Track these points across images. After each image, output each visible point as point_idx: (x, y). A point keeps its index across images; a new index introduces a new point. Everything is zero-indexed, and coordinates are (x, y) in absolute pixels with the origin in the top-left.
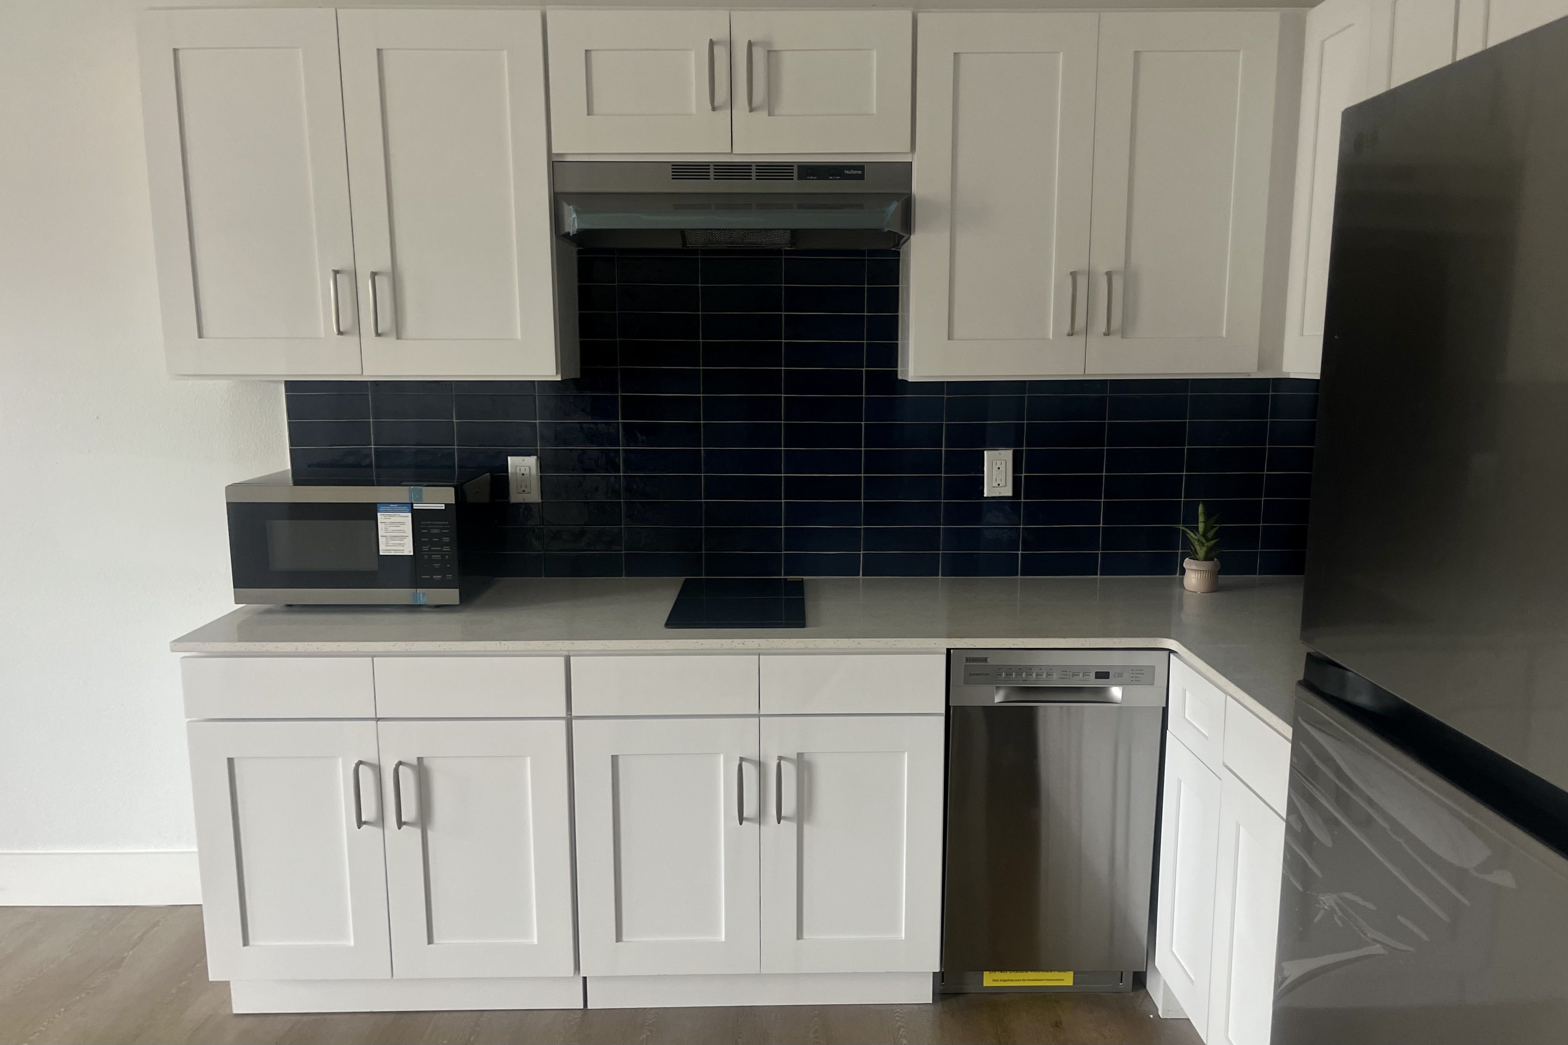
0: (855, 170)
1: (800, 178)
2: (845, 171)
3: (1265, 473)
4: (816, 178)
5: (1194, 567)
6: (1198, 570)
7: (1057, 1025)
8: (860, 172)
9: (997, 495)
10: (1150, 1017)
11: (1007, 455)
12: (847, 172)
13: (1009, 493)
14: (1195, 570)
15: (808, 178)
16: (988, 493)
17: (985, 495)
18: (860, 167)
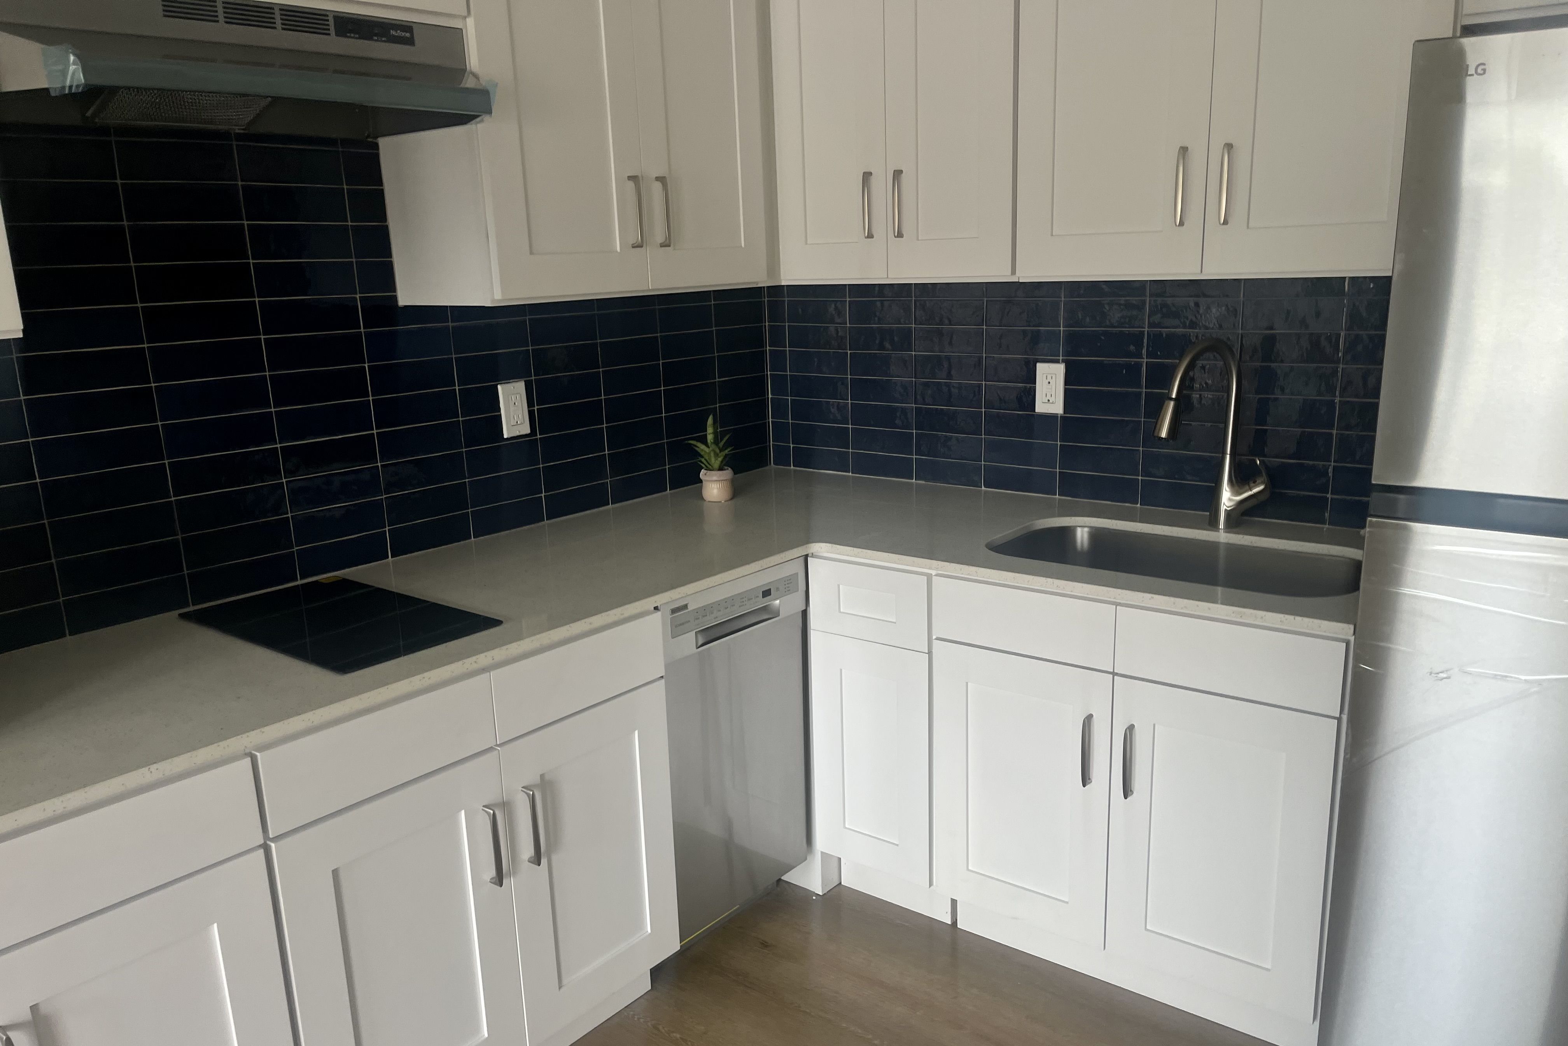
0: (403, 32)
1: (339, 33)
2: (391, 31)
3: (717, 380)
4: (357, 36)
5: (715, 478)
6: (719, 481)
7: (765, 945)
8: (408, 35)
9: (517, 434)
10: (813, 899)
11: (519, 387)
12: (393, 32)
13: (527, 430)
14: (716, 481)
15: (349, 35)
16: (508, 433)
17: (505, 437)
18: (407, 27)
